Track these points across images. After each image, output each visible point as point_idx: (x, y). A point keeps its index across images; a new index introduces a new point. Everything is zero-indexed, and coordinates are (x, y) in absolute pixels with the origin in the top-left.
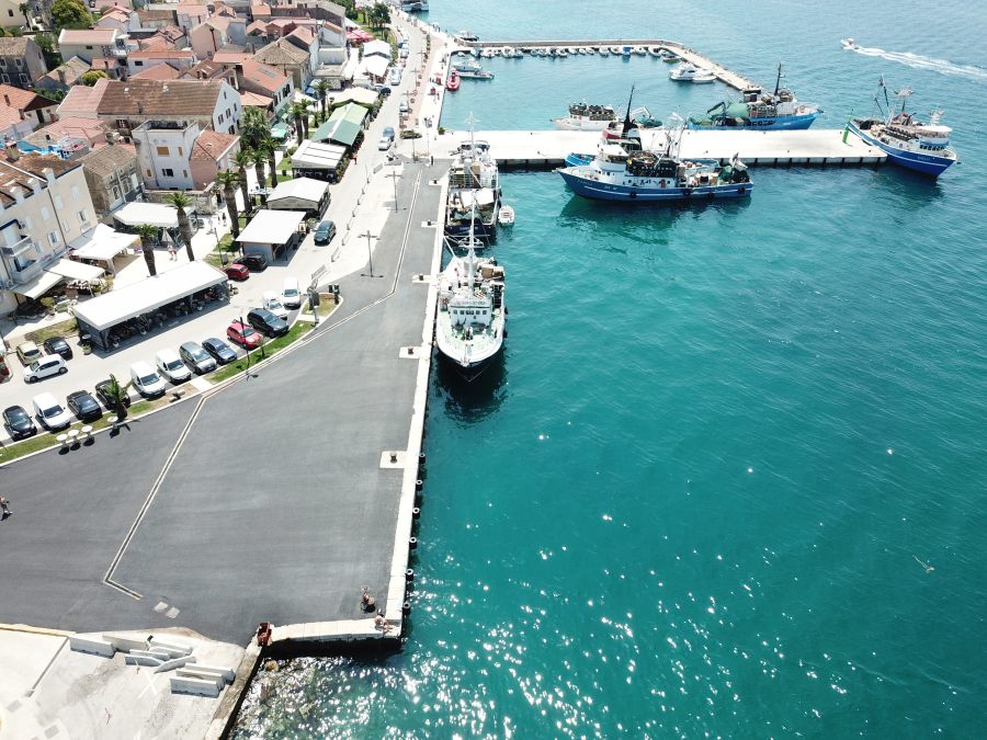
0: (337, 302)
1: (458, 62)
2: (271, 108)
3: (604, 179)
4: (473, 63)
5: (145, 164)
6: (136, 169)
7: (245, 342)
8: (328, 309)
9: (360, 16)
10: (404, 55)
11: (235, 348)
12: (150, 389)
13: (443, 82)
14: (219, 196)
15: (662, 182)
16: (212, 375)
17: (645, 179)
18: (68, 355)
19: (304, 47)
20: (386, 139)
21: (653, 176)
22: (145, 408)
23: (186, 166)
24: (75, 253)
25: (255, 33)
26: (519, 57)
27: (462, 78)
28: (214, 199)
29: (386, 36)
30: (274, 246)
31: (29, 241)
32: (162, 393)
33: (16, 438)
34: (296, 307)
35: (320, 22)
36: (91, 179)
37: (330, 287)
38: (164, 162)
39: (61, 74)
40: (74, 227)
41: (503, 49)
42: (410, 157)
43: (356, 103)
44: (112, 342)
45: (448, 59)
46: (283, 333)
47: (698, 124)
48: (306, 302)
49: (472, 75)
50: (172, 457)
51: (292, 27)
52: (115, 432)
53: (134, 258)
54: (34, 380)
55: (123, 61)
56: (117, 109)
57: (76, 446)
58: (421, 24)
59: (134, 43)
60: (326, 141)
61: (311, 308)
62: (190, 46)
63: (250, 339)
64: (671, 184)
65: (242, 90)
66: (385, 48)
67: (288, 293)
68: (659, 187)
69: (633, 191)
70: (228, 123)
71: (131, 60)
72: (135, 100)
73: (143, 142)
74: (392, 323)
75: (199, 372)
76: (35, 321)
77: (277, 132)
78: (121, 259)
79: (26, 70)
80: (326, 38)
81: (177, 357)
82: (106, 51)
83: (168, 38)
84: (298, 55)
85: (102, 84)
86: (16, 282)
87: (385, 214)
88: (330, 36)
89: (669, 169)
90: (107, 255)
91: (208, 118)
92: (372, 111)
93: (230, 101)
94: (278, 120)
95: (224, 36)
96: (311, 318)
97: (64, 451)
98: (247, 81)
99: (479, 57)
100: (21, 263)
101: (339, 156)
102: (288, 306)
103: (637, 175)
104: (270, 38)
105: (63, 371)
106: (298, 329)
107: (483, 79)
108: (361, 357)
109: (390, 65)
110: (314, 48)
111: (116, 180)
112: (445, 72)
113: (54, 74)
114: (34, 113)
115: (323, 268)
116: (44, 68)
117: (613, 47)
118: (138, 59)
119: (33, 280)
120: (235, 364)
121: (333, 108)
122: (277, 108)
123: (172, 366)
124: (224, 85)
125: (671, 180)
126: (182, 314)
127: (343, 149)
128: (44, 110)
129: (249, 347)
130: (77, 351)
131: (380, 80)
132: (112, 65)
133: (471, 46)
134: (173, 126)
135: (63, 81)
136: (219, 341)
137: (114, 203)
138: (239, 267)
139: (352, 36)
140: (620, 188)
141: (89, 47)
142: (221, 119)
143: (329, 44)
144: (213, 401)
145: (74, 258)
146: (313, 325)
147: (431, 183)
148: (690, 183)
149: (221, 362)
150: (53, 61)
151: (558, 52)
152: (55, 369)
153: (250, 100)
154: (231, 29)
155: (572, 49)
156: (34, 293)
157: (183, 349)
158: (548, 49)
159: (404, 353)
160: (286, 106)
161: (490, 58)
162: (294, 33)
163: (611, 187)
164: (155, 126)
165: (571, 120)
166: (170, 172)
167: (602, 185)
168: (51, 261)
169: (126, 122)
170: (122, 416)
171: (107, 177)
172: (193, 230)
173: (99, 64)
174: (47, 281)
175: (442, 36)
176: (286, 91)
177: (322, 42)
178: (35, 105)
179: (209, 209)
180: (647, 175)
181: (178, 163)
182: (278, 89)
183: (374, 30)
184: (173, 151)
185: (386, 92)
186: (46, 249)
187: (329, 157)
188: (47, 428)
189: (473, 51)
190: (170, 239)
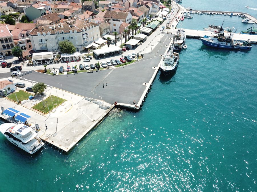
0: (142, 57)
1: (185, 14)
2: (138, 20)
3: (211, 41)
4: (189, 15)
5: (111, 28)
6: (109, 28)
7: (123, 61)
8: (140, 58)
9: (164, 3)
10: (172, 12)
11: (121, 62)
12: (104, 66)
13: (180, 18)
14: (124, 36)
15: (227, 44)
16: (115, 66)
17: (222, 42)
18: (91, 59)
19: (149, 7)
20: (162, 29)
21: (224, 42)
22: (103, 69)
23: (118, 29)
24: (95, 42)
25: (139, 4)
26: (201, 14)
27: (185, 18)
28: (123, 36)
29: (169, 7)
30: (132, 46)
31: (88, 38)
32: (106, 67)
33: (81, 69)
34: (134, 57)
35: (154, 2)
36: (100, 29)
37: (142, 55)
38: (114, 27)
39: (98, 9)
40: (96, 37)
41: (198, 12)
42: (167, 33)
43: (158, 21)
44: (99, 58)
45: (183, 13)
46: (130, 61)
47: (243, 32)
48: (136, 57)
49: (188, 17)
50: (106, 77)
51: (147, 3)
52: (97, 72)
53: (105, 45)
54: (85, 62)
55: (110, 8)
56: (107, 17)
57: (90, 72)
58: (179, 5)
59: (113, 5)
60: (148, 27)
61: (137, 58)
62: (124, 6)
63: (124, 61)
64: (229, 44)
65: (133, 15)
66: (168, 9)
67: (133, 54)
68: (226, 45)
69: (218, 45)
70: (129, 21)
71: (112, 8)
72: (111, 15)
73: (111, 23)
74: (152, 63)
75: (113, 65)
76: (86, 53)
77: (139, 25)
78: (103, 44)
79: (92, 8)
80: (154, 6)
81: (110, 61)
82: (107, 6)
83: (120, 4)
84: (147, 9)
85: (106, 11)
86: (84, 45)
87: (157, 43)
88: (155, 6)
89: (229, 40)
90: (101, 43)
91: (125, 20)
92: (161, 23)
93: (130, 17)
94: (139, 22)
95: (132, 4)
96: (136, 59)
97: (88, 73)
98: (134, 13)
99: (191, 13)
100: (86, 42)
101: (150, 31)
102: (133, 57)
103: (220, 41)
104: (142, 5)
105: (89, 61)
106: (133, 61)
107: (190, 18)
108: (144, 67)
109: (168, 14)
110: (151, 8)
111: (105, 30)
112: (181, 16)
113: (97, 10)
114: (92, 16)
115: (141, 51)
116: (95, 8)
117: (228, 13)
118: (113, 8)
119: (87, 45)
120: (120, 65)
121: (152, 21)
122: (140, 20)
123: (109, 63)
124: (129, 13)
125: (229, 43)
126: (112, 55)
127: (152, 29)
128: (94, 16)
129: (123, 62)
130: (93, 58)
131: (165, 16)
132: (108, 8)
133: (190, 11)
134: (117, 20)
135: (98, 11)
136: (118, 60)
137: (104, 34)
138: (125, 49)
139: (161, 7)
140: (215, 44)
141: (104, 5)
142: (127, 21)
143: (155, 8)
144: (115, 70)
145: (95, 43)
146: (136, 61)
147: (170, 38)
148: (234, 45)
149: (118, 64)
150: (97, 7)
151: (212, 14)
152: (88, 60)
153: (134, 17)
154: (134, 3)
155: (216, 13)
156: (87, 47)
157: (111, 61)
158: (210, 13)
159: (153, 68)
160: (142, 20)
161: (194, 14)
162: (147, 4)
163: (213, 43)
164: (114, 20)
165: (208, 29)
166: (115, 30)
167: (211, 43)
168: (91, 42)
169: (108, 19)
170: (98, 69)
171: (103, 28)
172: (117, 41)
173: (105, 8)
174: (90, 46)
175: (183, 8)
176: (142, 17)
177: (153, 7)
178: (93, 15)
179: (121, 38)
180: (223, 41)
181: (117, 28)
182: (141, 16)
183: (167, 6)
184: (116, 25)
185: (166, 19)
186: (90, 40)
187: (148, 31)
188: (86, 69)
189: (190, 12)
190: (113, 42)
